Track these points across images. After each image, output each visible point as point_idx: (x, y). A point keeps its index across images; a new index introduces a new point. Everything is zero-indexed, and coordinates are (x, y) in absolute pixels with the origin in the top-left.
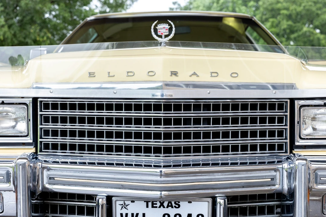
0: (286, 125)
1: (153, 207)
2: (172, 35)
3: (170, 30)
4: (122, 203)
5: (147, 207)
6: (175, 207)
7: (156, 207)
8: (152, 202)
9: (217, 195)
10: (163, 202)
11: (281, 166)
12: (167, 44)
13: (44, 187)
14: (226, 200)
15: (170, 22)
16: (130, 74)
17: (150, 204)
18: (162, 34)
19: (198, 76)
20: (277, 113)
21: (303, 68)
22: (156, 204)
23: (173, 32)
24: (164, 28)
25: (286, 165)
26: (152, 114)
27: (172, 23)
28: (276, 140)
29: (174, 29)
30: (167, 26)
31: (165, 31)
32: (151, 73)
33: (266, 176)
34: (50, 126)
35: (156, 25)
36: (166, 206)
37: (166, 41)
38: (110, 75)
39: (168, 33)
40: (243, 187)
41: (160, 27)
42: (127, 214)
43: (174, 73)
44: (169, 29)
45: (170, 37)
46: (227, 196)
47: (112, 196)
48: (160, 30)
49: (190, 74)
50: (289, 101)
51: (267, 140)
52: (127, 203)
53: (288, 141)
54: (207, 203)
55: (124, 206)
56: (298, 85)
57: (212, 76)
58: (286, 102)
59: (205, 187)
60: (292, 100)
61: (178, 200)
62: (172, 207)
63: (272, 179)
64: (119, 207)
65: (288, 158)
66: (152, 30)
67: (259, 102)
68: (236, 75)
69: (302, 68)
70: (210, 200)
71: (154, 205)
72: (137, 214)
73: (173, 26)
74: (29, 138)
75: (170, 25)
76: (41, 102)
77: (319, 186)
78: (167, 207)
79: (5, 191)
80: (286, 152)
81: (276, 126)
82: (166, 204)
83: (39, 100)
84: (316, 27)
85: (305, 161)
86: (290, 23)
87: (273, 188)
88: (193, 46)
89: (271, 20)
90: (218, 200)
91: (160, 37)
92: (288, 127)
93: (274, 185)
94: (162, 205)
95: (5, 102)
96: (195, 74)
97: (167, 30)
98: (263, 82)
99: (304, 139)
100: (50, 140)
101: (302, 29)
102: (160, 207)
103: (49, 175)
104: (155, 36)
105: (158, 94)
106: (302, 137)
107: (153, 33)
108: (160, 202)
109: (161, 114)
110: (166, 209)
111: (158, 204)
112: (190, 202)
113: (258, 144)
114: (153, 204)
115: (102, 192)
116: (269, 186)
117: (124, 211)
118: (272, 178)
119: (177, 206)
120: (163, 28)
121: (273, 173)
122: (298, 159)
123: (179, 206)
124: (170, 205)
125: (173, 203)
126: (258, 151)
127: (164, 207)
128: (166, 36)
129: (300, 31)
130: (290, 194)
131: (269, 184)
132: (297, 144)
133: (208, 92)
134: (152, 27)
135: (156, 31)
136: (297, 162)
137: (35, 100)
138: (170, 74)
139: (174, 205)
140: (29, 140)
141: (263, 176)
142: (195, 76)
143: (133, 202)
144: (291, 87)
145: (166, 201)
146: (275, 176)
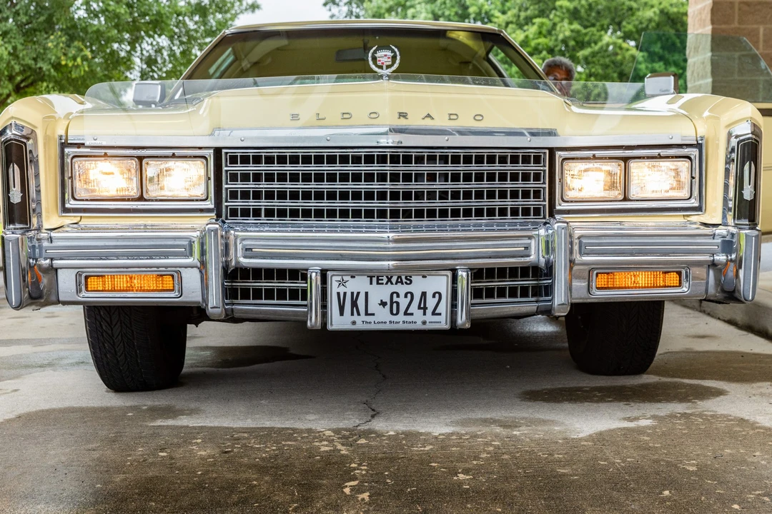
0: (544, 183)
1: (378, 283)
2: (396, 66)
3: (394, 58)
4: (339, 278)
5: (371, 283)
6: (406, 283)
7: (383, 284)
8: (378, 277)
9: (457, 267)
10: (392, 277)
11: (537, 233)
12: (389, 77)
13: (237, 262)
14: (470, 273)
15: (393, 47)
16: (346, 115)
17: (374, 280)
18: (383, 63)
19: (433, 119)
20: (532, 168)
21: (567, 109)
22: (382, 280)
23: (398, 61)
24: (386, 55)
25: (542, 232)
26: (375, 168)
27: (396, 50)
28: (532, 202)
29: (398, 58)
30: (389, 53)
31: (386, 60)
32: (374, 115)
33: (518, 244)
34: (239, 186)
35: (375, 52)
36: (394, 282)
37: (388, 73)
38: (320, 117)
39: (390, 63)
40: (490, 258)
41: (379, 54)
42: (345, 294)
43: (403, 115)
44: (392, 57)
45: (394, 68)
46: (471, 269)
47: (327, 270)
48: (381, 59)
49: (423, 116)
50: (547, 151)
51: (520, 202)
52: (346, 278)
53: (547, 203)
54: (445, 277)
55: (342, 283)
56: (559, 132)
57: (450, 119)
58: (545, 153)
59: (443, 256)
60: (552, 151)
61: (409, 274)
62: (402, 284)
63: (526, 248)
64: (335, 284)
65: (545, 224)
66: (370, 59)
67: (509, 153)
68: (480, 118)
69: (565, 109)
70: (449, 274)
71: (380, 282)
72: (358, 293)
73: (398, 53)
74: (209, 202)
75: (393, 51)
76: (227, 153)
77: (584, 258)
78: (396, 284)
79: (186, 267)
80: (544, 218)
81: (532, 185)
82: (394, 280)
83: (224, 151)
84: (627, 36)
85: (566, 224)
86: (576, 26)
87: (527, 259)
88: (414, 79)
89: (537, 21)
90: (460, 273)
91: (381, 67)
92: (547, 186)
93: (529, 256)
94: (389, 280)
95: (176, 154)
96: (429, 116)
97: (389, 58)
98: (516, 127)
99: (567, 202)
100: (239, 203)
101: (600, 38)
102: (387, 283)
103: (244, 246)
104: (373, 67)
105: (384, 141)
106: (565, 199)
107: (371, 63)
108: (387, 277)
109: (388, 168)
110: (394, 286)
111: (385, 279)
112: (424, 277)
113: (509, 207)
114: (378, 280)
115: (314, 266)
116: (522, 257)
117: (342, 289)
118: (526, 246)
119: (408, 282)
120: (384, 56)
121: (526, 241)
122: (558, 222)
123: (411, 282)
124: (399, 281)
125: (403, 278)
126: (509, 217)
127: (392, 284)
128: (388, 67)
129: (596, 43)
130: (547, 267)
131: (522, 254)
132: (558, 207)
133: (446, 138)
134: (370, 55)
135: (374, 59)
136: (556, 226)
137: (218, 151)
138: (397, 116)
139: (404, 280)
140: (210, 204)
141: (515, 244)
142: (429, 119)
143: (353, 277)
144: (551, 133)
145: (396, 275)
146: (530, 244)
